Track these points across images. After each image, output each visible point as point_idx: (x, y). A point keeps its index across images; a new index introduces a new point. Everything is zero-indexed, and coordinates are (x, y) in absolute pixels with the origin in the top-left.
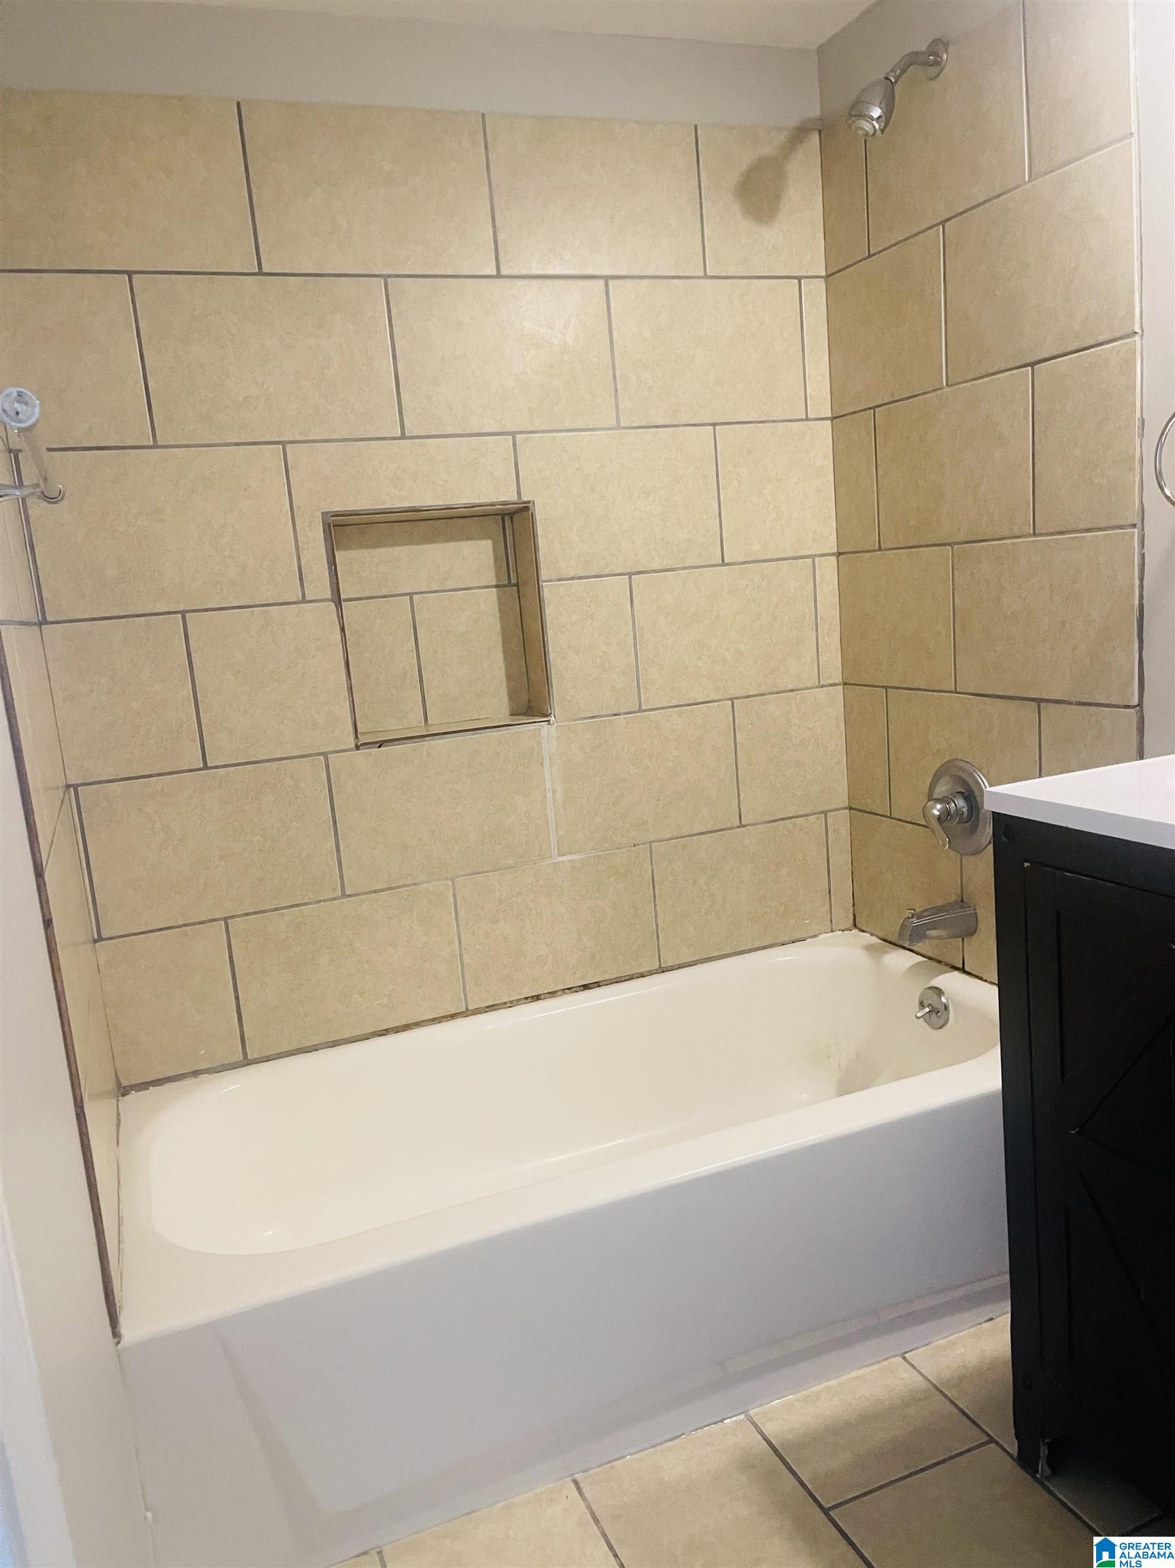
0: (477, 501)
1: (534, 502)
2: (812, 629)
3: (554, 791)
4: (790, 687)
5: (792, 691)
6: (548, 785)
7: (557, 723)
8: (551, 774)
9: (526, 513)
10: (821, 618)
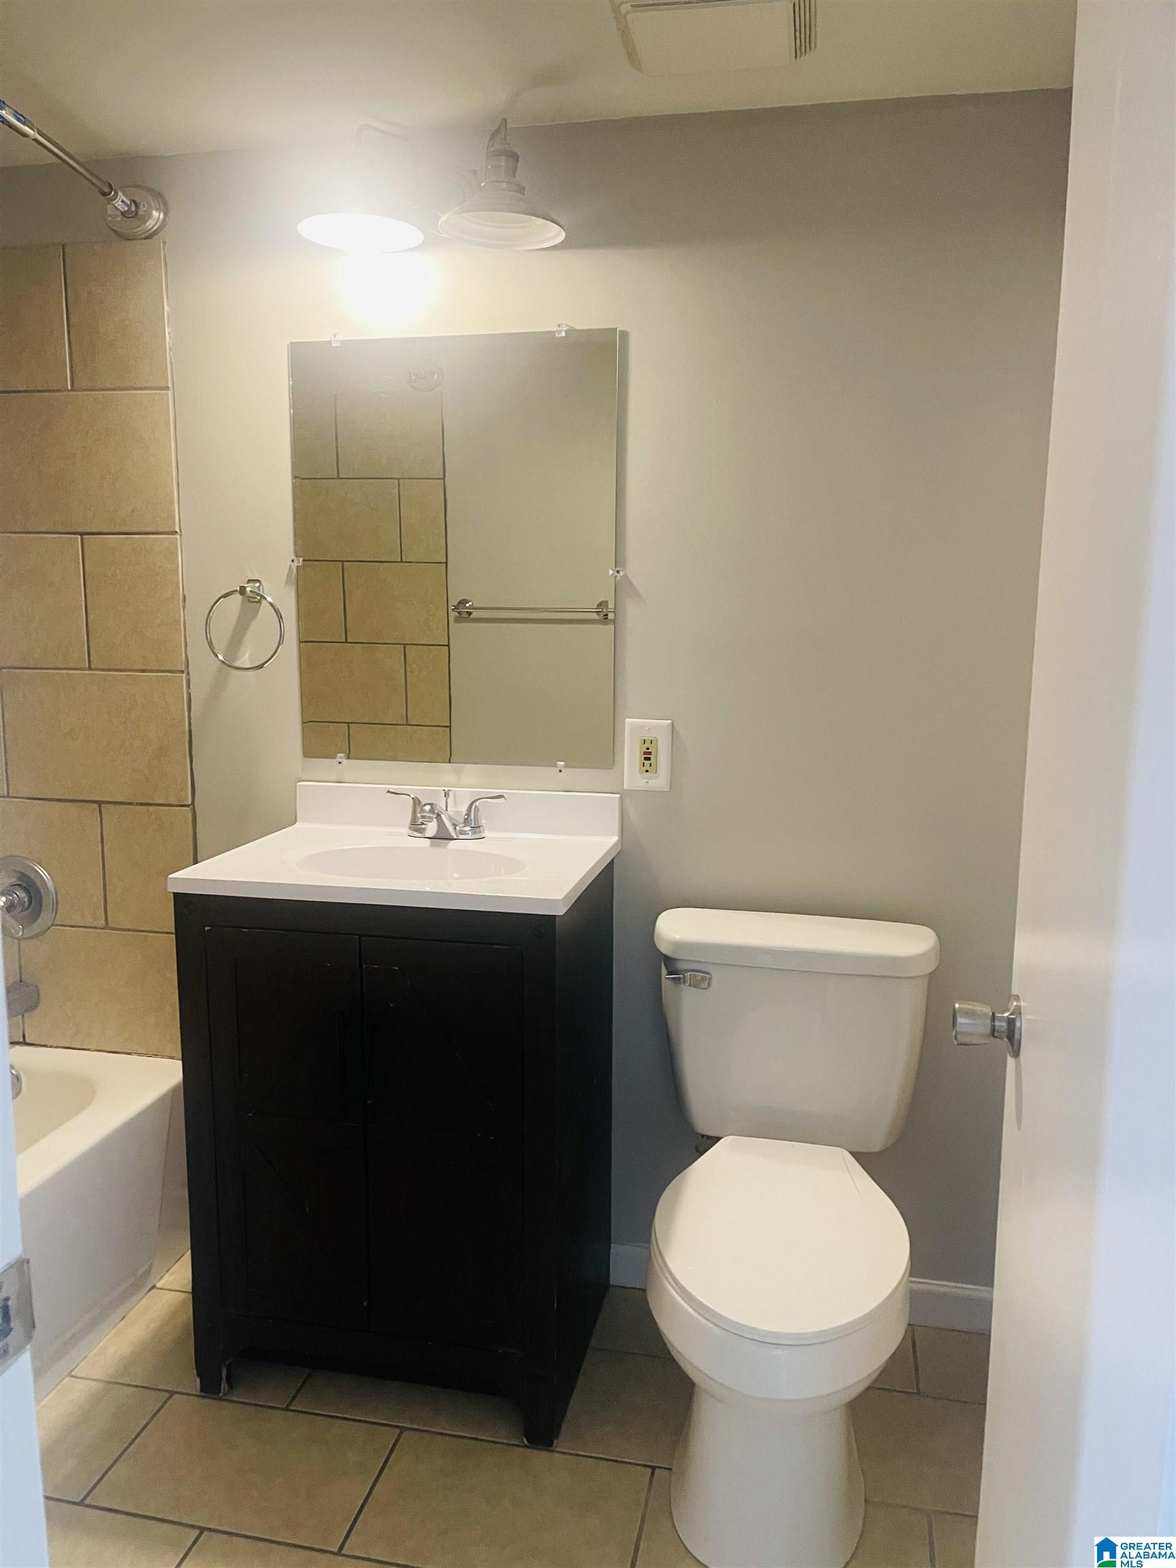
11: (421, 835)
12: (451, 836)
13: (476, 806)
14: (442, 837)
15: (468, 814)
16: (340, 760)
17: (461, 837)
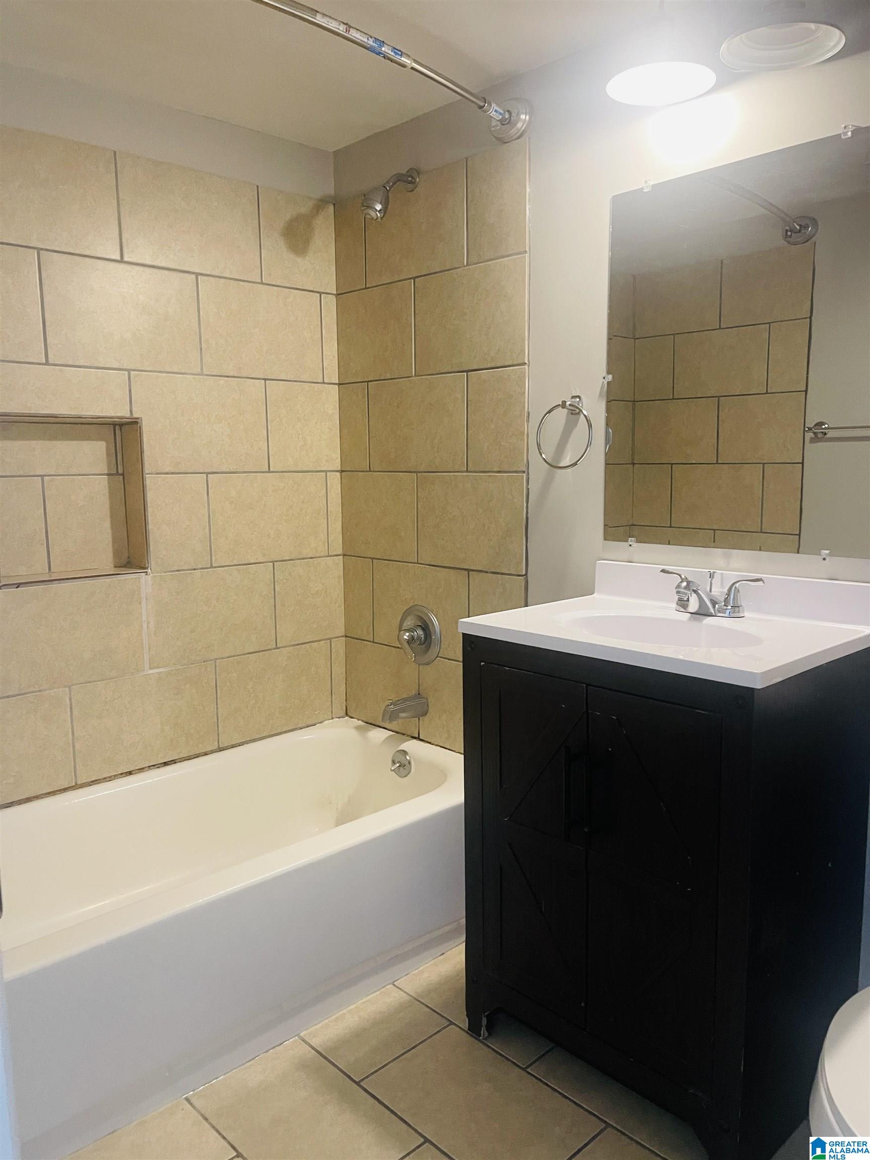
0: (100, 414)
1: (141, 418)
2: (325, 518)
3: (148, 623)
4: (310, 556)
5: (312, 558)
6: (144, 618)
7: (152, 573)
8: (147, 609)
9: (135, 425)
10: (330, 512)
11: (683, 610)
12: (712, 613)
13: (735, 587)
14: (702, 613)
15: (728, 594)
16: (631, 543)
17: (719, 614)
